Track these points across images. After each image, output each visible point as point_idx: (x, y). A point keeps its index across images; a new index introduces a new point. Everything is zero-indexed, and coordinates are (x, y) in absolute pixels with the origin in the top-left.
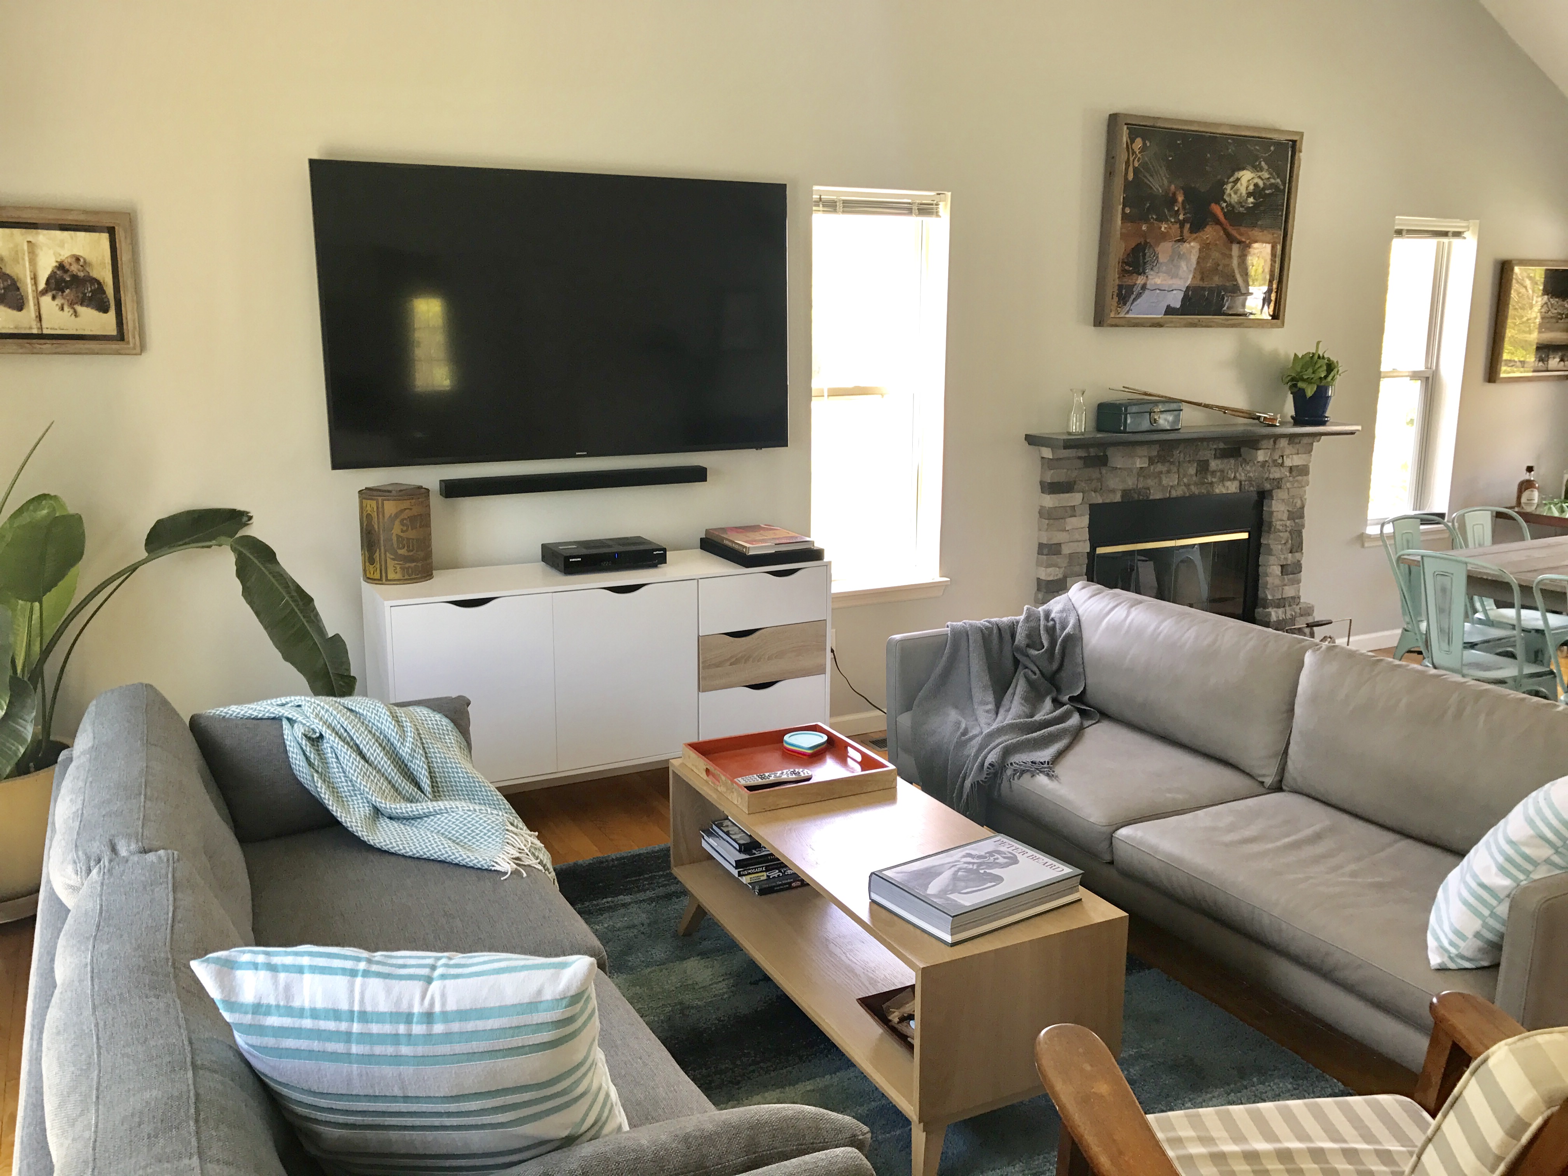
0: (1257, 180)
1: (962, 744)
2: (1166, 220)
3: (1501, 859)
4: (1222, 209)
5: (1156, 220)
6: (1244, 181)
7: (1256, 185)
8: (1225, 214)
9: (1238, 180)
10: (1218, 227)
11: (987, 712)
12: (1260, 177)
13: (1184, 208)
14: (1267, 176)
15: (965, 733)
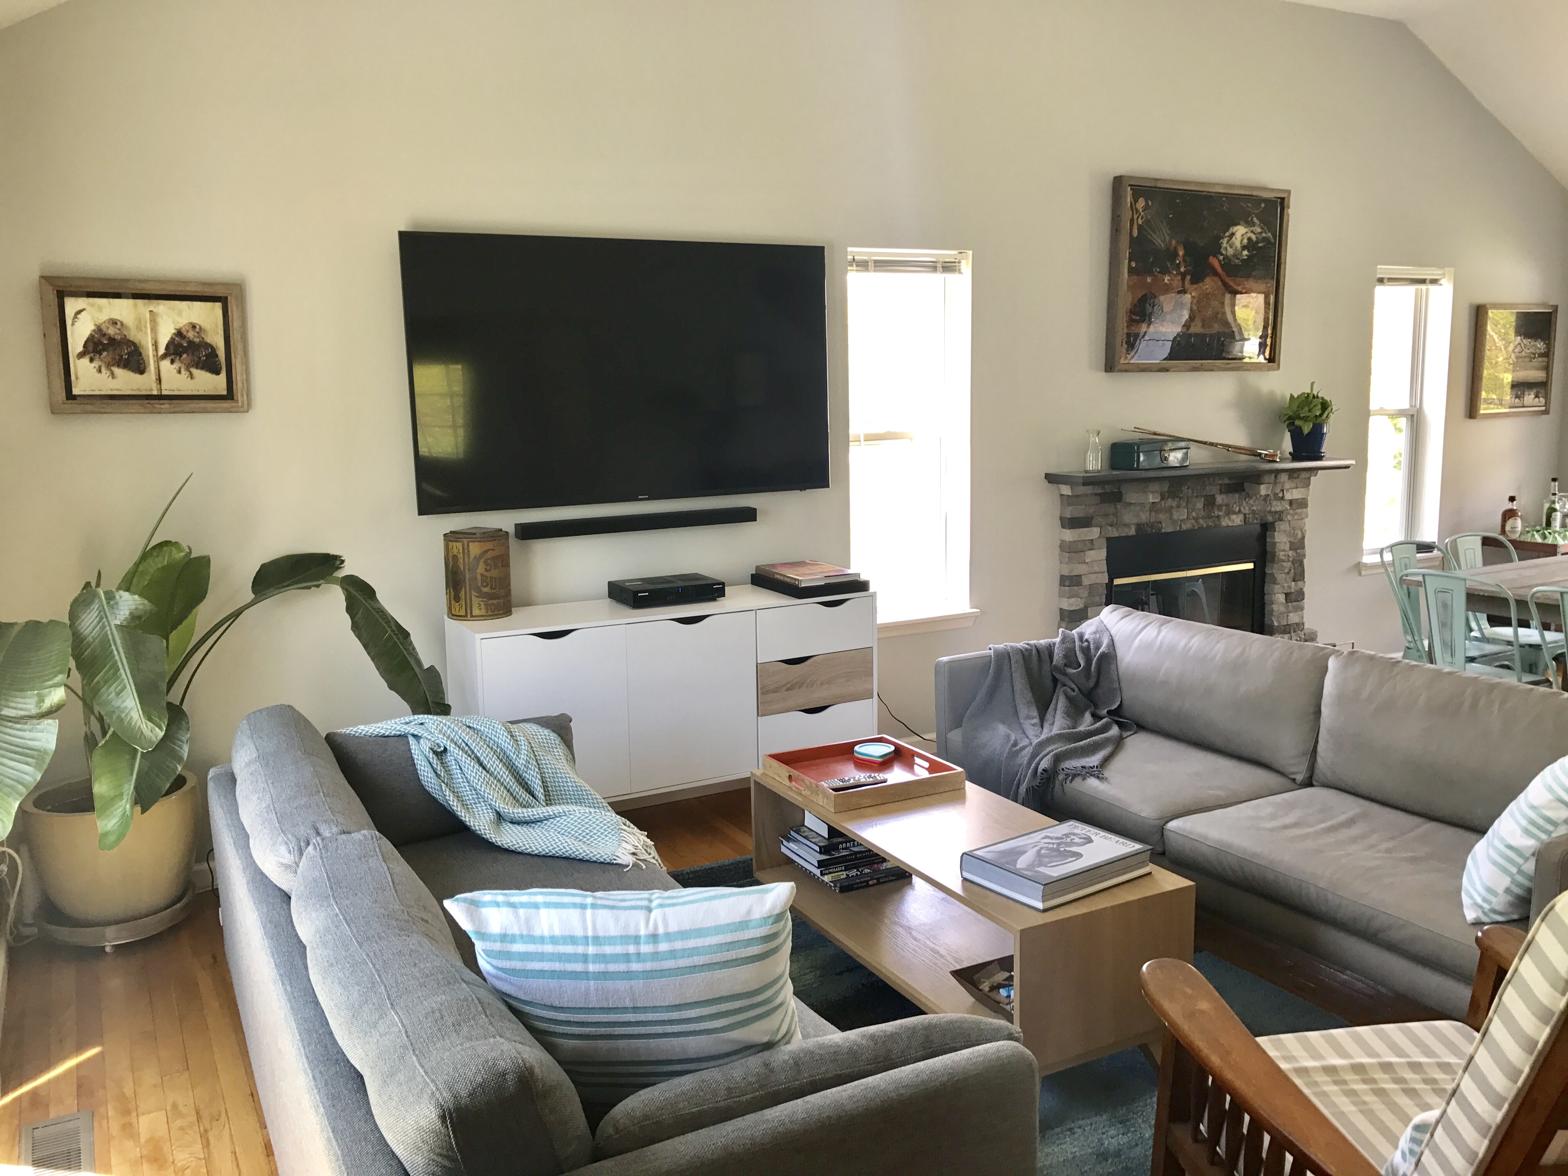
0: (1250, 235)
1: (1014, 754)
2: (1169, 273)
3: (1524, 823)
4: (1220, 261)
5: (1159, 273)
6: (1238, 236)
7: (1249, 239)
8: (1221, 265)
9: (1233, 234)
10: (1216, 279)
11: (1034, 725)
12: (1252, 232)
13: (1185, 261)
14: (1259, 230)
15: (1015, 744)
